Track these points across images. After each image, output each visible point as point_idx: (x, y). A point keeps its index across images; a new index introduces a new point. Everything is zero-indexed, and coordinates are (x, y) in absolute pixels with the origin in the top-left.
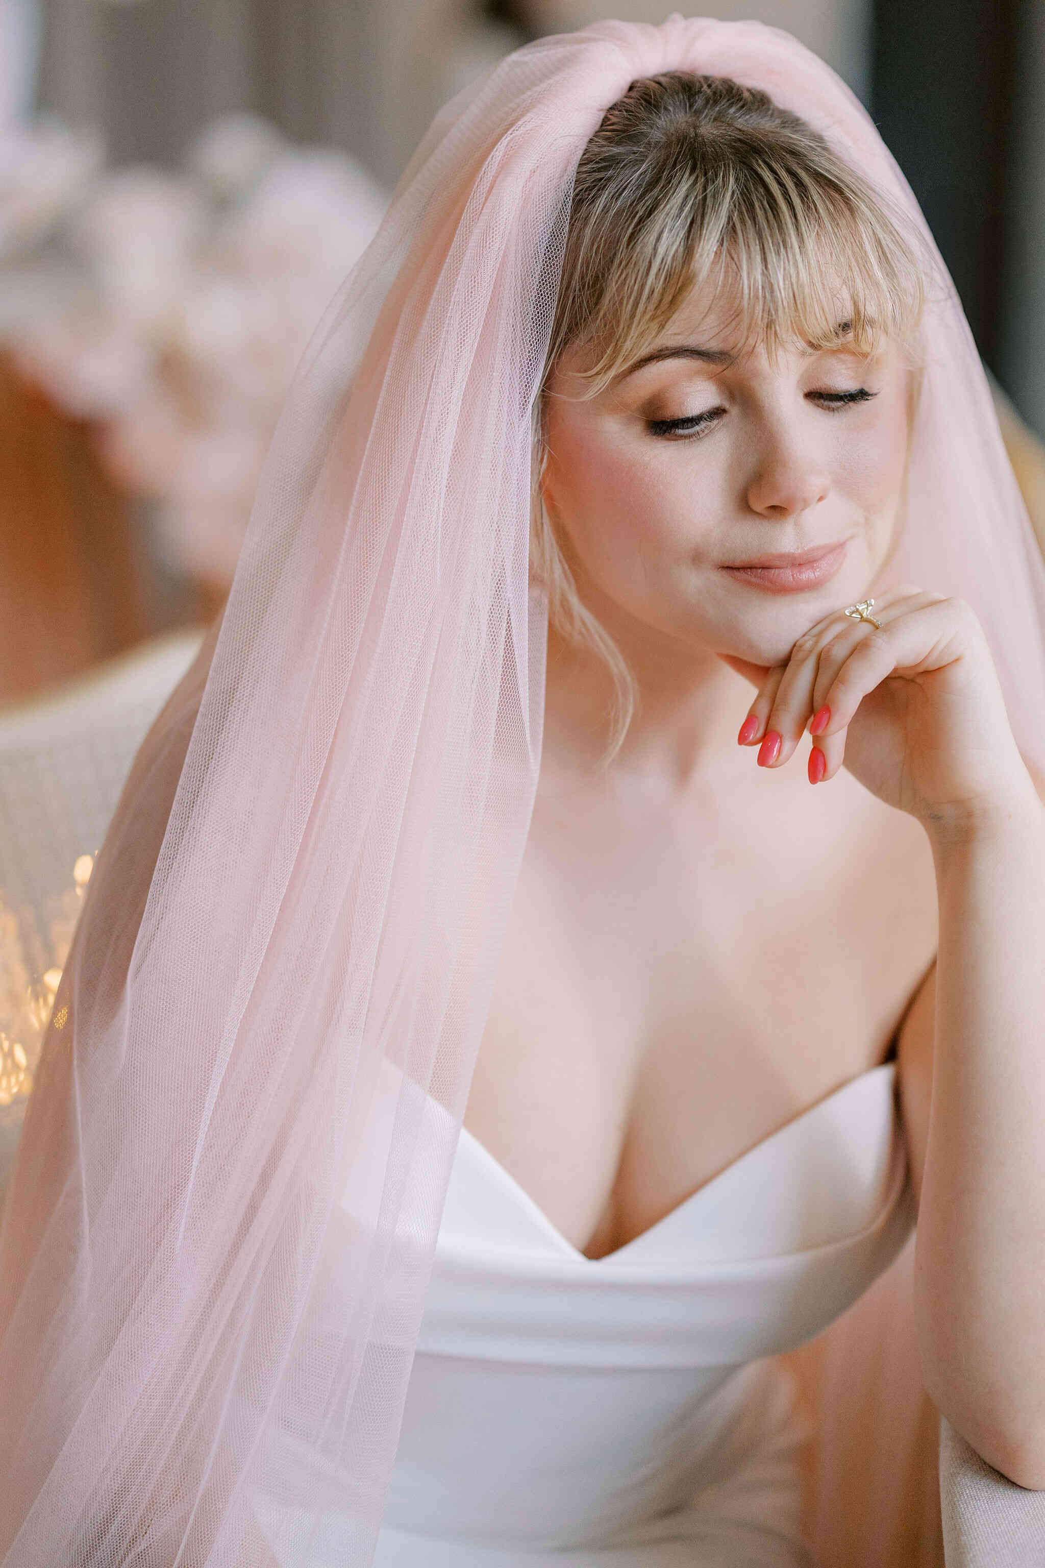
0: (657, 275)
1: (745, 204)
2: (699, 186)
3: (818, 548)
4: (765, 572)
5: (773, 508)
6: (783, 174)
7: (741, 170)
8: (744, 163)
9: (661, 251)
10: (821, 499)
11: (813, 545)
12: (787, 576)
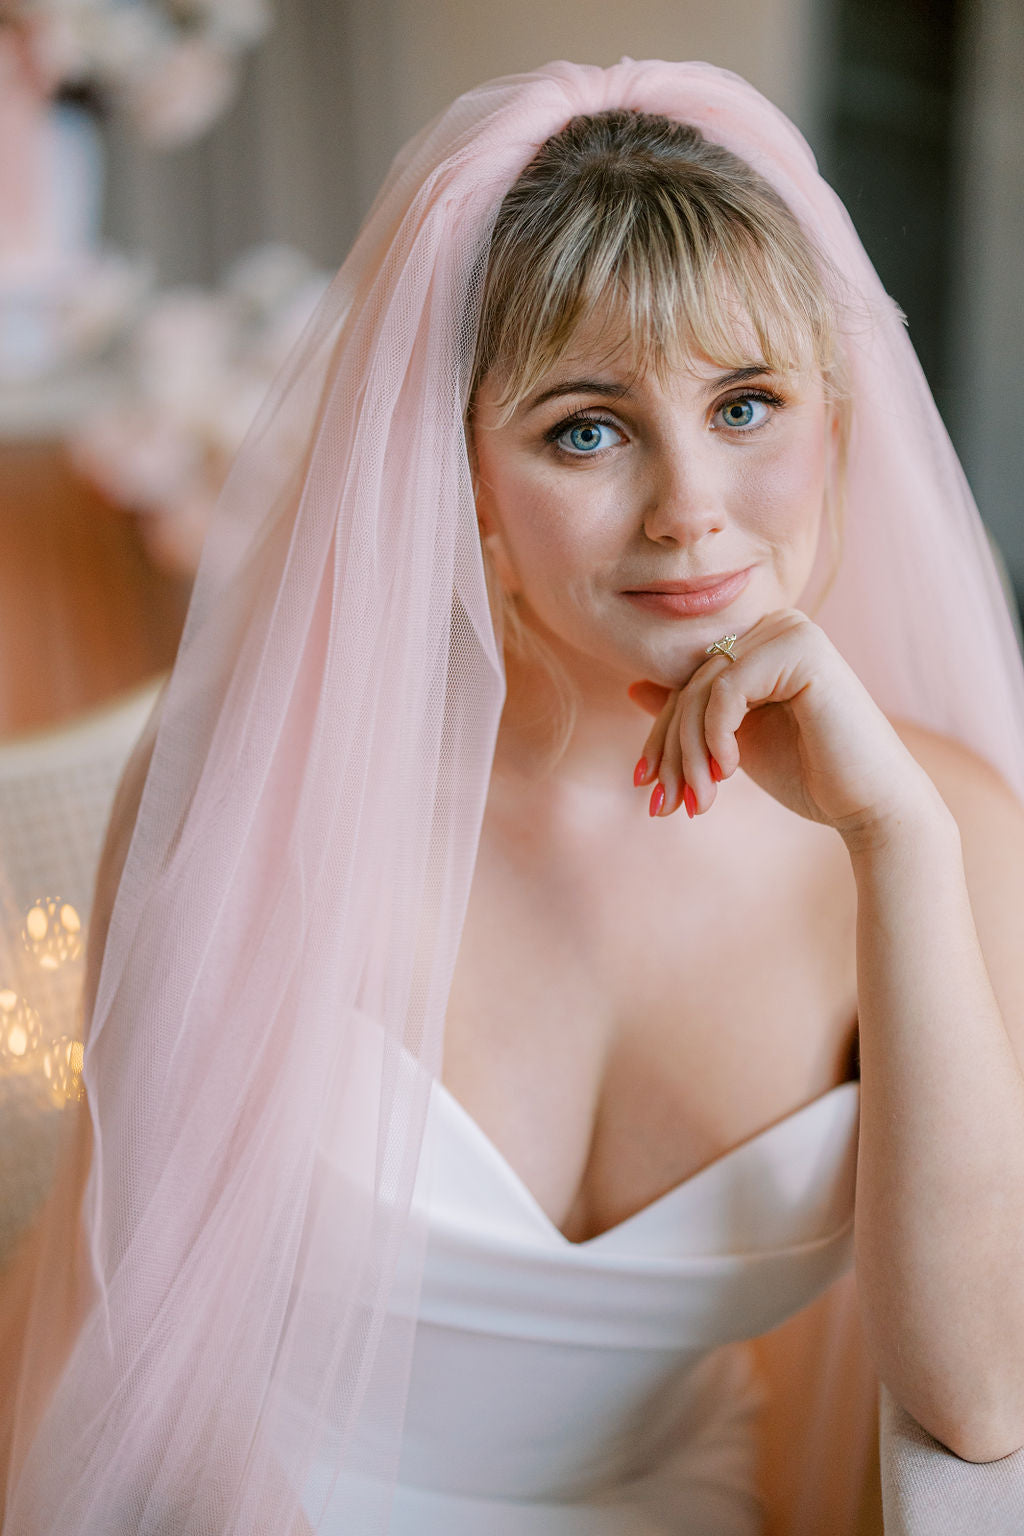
0: (552, 299)
1: (640, 232)
2: (600, 215)
3: (711, 577)
4: (659, 597)
5: (668, 538)
6: (686, 205)
7: (642, 199)
8: (647, 193)
9: (557, 277)
10: (714, 530)
11: (708, 573)
12: (678, 602)
